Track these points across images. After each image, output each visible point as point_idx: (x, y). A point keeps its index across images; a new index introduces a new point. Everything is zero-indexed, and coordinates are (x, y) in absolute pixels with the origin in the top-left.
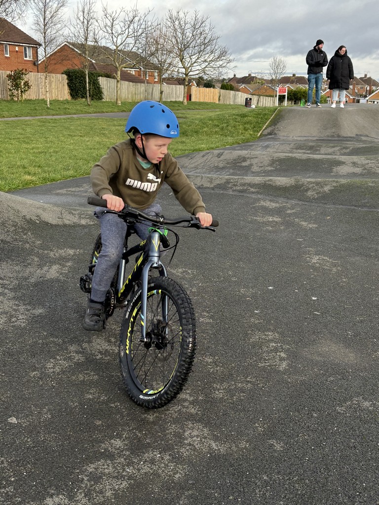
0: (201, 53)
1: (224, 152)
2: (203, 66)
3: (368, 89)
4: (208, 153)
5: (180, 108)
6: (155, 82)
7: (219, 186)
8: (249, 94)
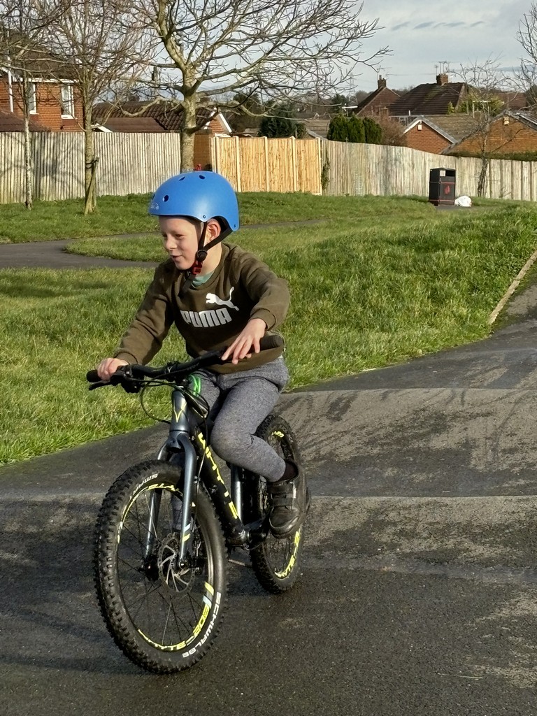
1: (355, 397)
6: (64, 126)
8: (442, 154)
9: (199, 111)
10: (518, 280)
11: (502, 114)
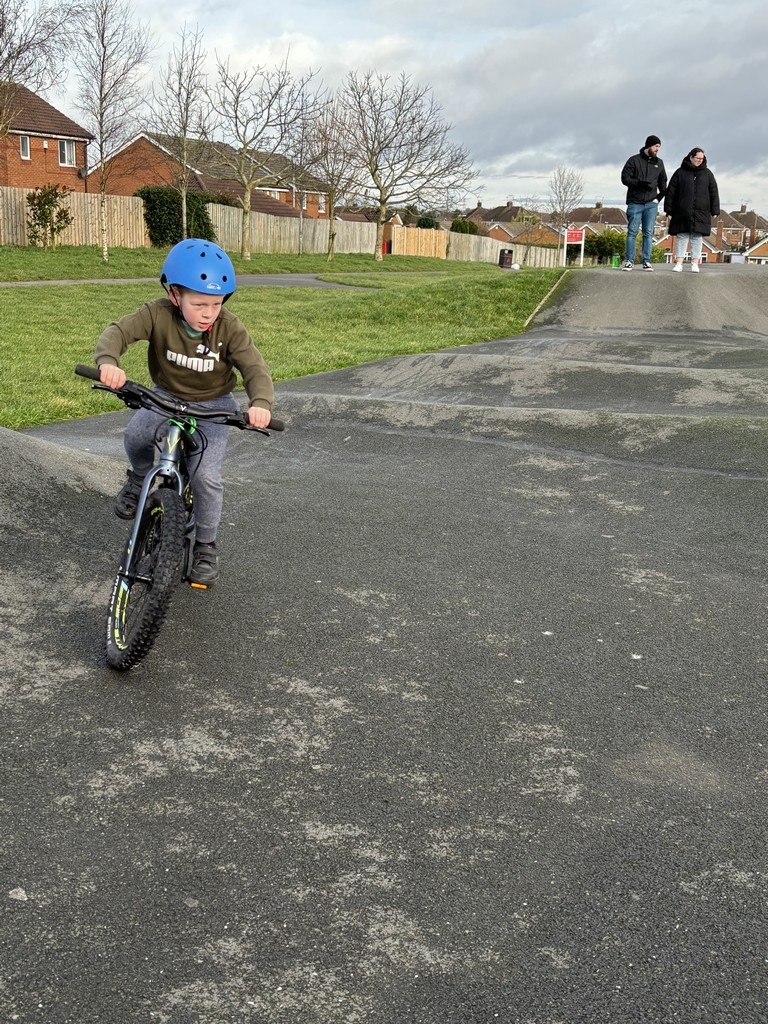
0: (413, 159)
1: (455, 357)
2: (417, 184)
3: (748, 234)
4: (424, 359)
5: (368, 268)
6: (320, 216)
7: (444, 425)
8: (507, 242)
9: (387, 212)
10: (540, 306)
11: (538, 224)
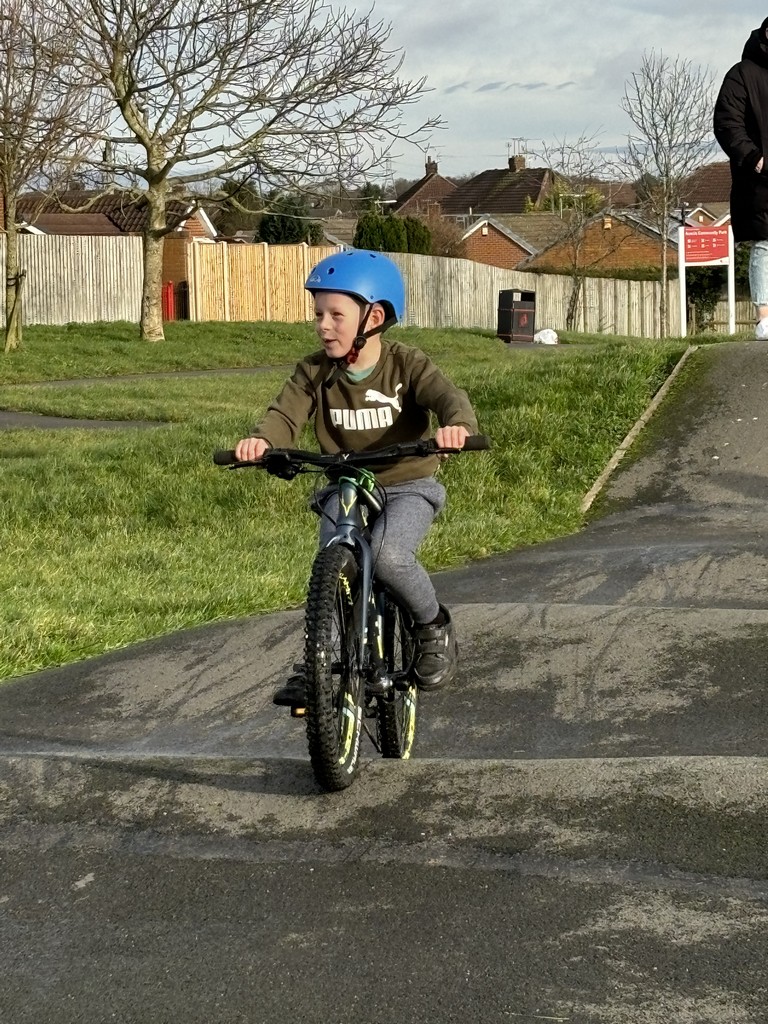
5: (123, 362)
8: (516, 270)
9: (169, 205)
10: (623, 449)
11: (601, 213)
